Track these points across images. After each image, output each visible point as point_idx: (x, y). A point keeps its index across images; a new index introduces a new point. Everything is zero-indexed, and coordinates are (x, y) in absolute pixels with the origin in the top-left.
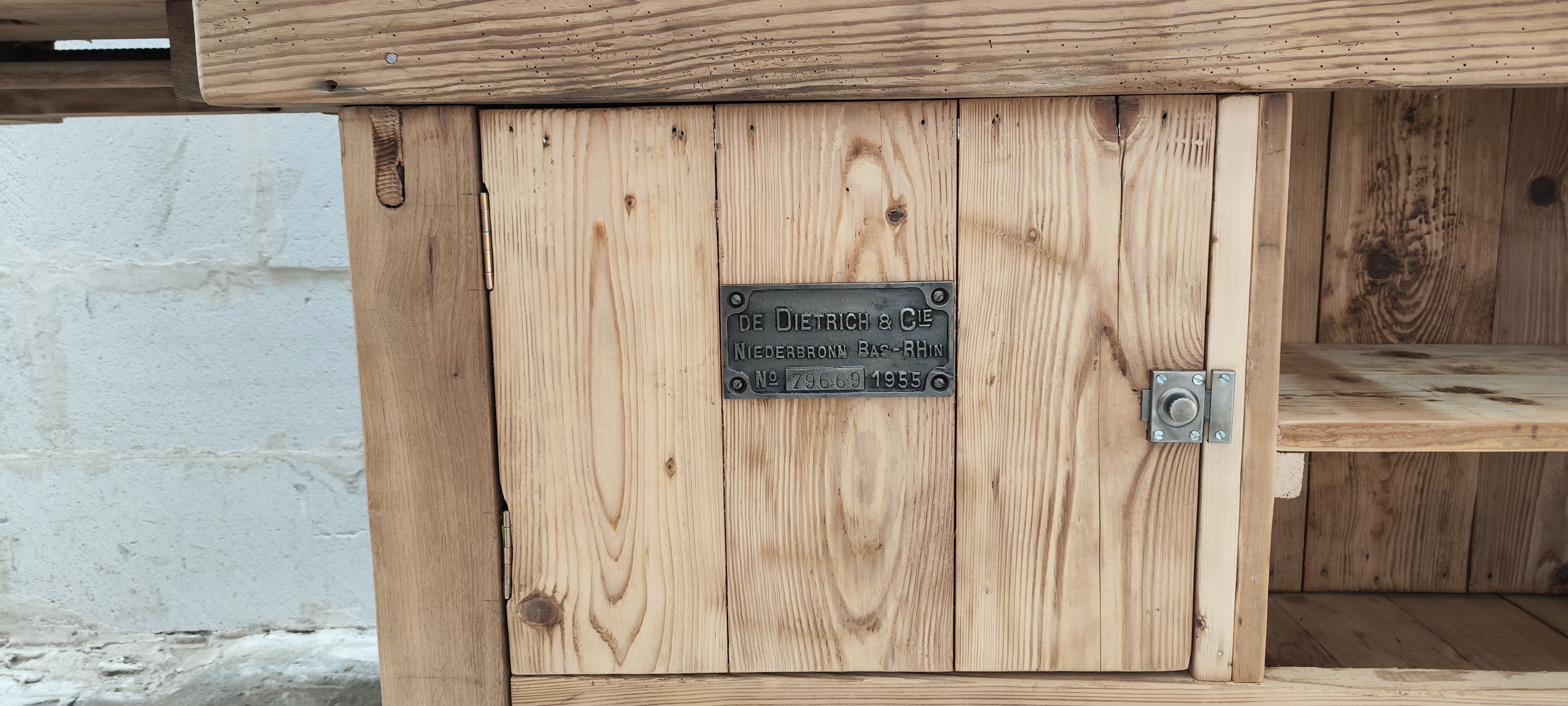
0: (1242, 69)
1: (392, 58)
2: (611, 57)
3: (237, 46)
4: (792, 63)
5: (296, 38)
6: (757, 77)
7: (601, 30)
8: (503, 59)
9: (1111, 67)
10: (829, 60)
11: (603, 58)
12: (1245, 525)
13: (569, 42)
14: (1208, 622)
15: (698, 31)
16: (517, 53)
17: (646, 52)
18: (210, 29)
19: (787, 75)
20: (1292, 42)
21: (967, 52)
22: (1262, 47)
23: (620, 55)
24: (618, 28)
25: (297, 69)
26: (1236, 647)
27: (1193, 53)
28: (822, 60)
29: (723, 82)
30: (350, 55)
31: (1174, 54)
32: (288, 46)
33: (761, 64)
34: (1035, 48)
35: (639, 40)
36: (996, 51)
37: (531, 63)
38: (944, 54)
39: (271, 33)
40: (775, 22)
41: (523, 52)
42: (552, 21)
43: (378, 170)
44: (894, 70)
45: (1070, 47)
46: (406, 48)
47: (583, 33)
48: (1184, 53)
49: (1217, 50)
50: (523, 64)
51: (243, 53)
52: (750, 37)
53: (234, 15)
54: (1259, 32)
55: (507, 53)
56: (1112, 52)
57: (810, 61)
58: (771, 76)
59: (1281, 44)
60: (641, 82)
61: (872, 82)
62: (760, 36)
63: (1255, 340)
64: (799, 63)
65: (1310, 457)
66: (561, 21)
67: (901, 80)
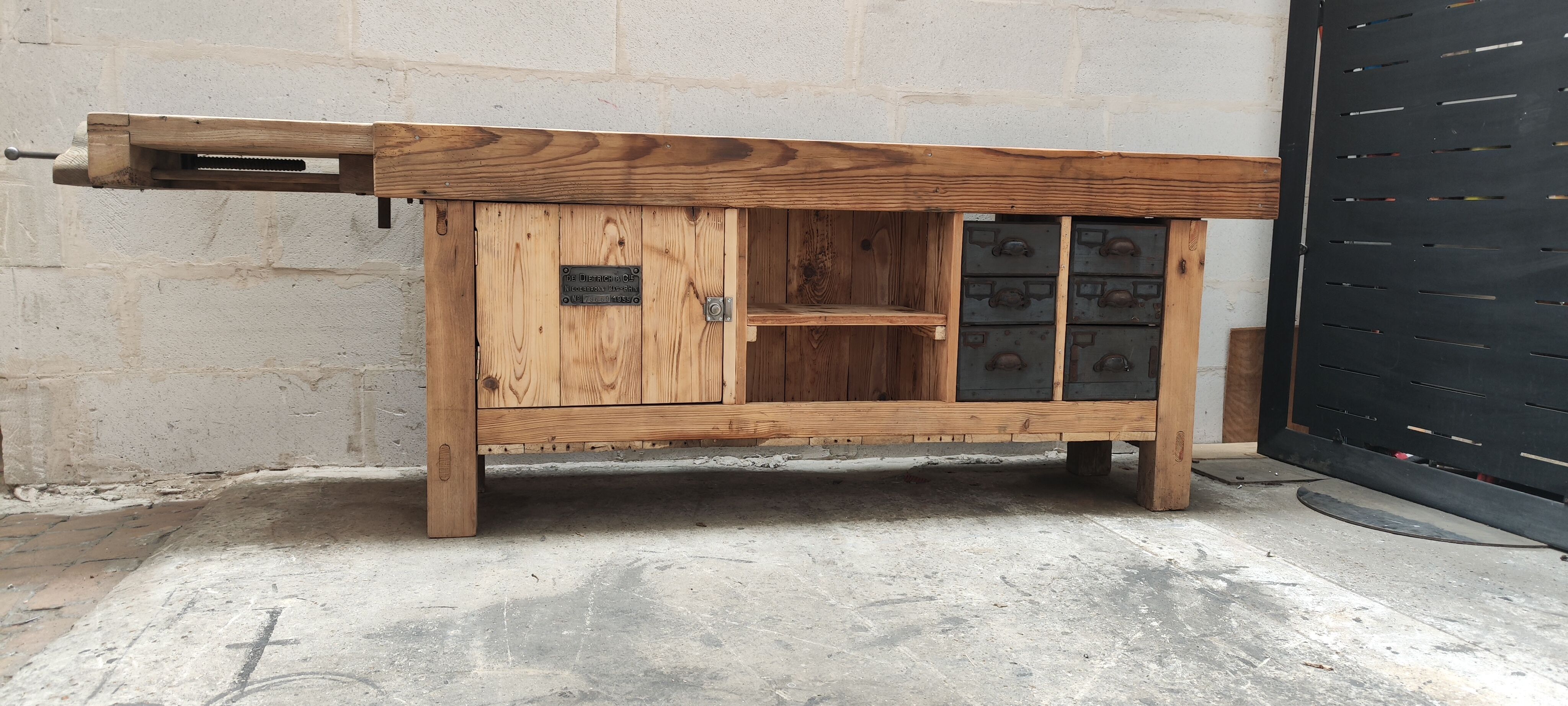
0: (730, 201)
1: (447, 184)
2: (525, 187)
3: (390, 177)
4: (587, 192)
5: (413, 176)
6: (576, 196)
7: (522, 178)
8: (487, 186)
9: (690, 198)
10: (600, 191)
11: (523, 187)
12: (738, 350)
13: (511, 181)
14: (727, 383)
15: (555, 180)
16: (492, 184)
17: (537, 186)
18: (380, 171)
19: (586, 196)
20: (744, 193)
21: (644, 191)
22: (735, 194)
23: (528, 187)
24: (528, 178)
25: (413, 186)
26: (736, 392)
27: (715, 195)
28: (597, 191)
29: (564, 197)
30: (432, 182)
31: (709, 195)
32: (409, 178)
33: (577, 192)
34: (666, 191)
35: (535, 182)
36: (654, 191)
37: (497, 188)
38: (637, 191)
39: (403, 173)
40: (581, 178)
41: (495, 184)
42: (505, 174)
43: (438, 221)
44: (621, 196)
45: (677, 191)
46: (453, 181)
47: (516, 179)
48: (712, 195)
49: (722, 195)
50: (495, 188)
51: (392, 180)
52: (573, 183)
53: (390, 167)
54: (734, 190)
55: (489, 184)
56: (690, 194)
57: (593, 192)
58: (580, 195)
59: (741, 194)
60: (535, 196)
61: (613, 199)
62: (577, 183)
63: (739, 287)
64: (590, 192)
65: (758, 327)
66: (509, 174)
67: (623, 199)
